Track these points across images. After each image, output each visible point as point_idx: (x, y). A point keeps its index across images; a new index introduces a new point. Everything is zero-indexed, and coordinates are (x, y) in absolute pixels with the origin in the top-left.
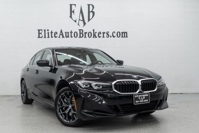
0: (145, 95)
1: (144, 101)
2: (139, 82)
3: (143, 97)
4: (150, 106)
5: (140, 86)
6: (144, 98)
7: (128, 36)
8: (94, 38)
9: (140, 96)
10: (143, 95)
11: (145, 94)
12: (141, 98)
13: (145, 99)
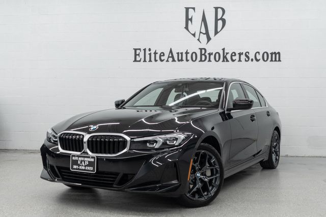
0: (89, 160)
1: (87, 168)
2: (87, 137)
3: (84, 161)
4: (104, 180)
5: (86, 143)
6: (87, 163)
7: (281, 60)
8: (223, 63)
9: (80, 159)
10: (86, 159)
11: (89, 157)
12: (81, 163)
13: (87, 166)
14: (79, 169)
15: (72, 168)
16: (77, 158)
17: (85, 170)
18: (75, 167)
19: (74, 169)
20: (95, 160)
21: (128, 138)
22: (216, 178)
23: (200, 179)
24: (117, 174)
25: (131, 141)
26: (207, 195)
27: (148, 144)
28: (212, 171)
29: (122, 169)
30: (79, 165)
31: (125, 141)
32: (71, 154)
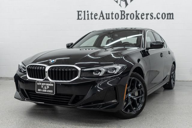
0: (50, 85)
1: (48, 91)
2: (48, 68)
3: (46, 86)
4: (61, 100)
6: (48, 87)
7: (174, 18)
9: (43, 84)
10: (47, 84)
11: (49, 83)
12: (44, 87)
13: (48, 89)
14: (42, 92)
15: (37, 91)
16: (40, 84)
17: (47, 92)
18: (39, 90)
19: (39, 92)
20: (54, 85)
21: (79, 69)
22: (142, 98)
23: (131, 98)
24: (71, 95)
25: (81, 71)
26: (136, 109)
27: (94, 73)
28: (139, 92)
29: (75, 92)
30: (42, 89)
31: (77, 71)
32: (36, 81)
